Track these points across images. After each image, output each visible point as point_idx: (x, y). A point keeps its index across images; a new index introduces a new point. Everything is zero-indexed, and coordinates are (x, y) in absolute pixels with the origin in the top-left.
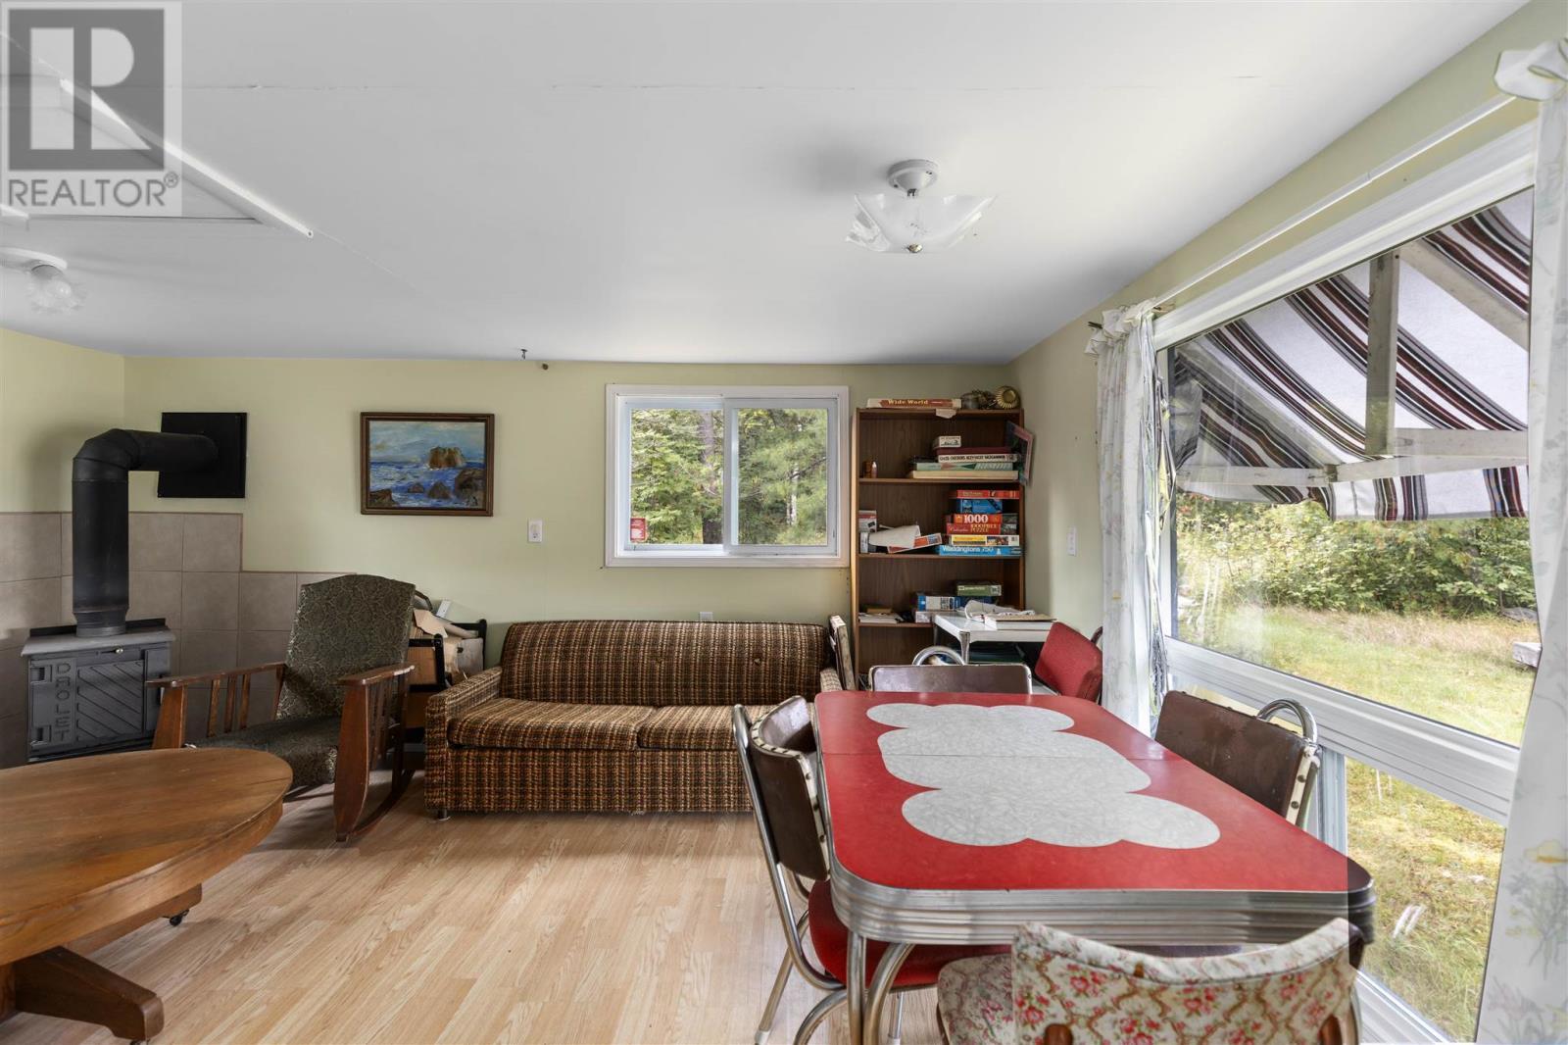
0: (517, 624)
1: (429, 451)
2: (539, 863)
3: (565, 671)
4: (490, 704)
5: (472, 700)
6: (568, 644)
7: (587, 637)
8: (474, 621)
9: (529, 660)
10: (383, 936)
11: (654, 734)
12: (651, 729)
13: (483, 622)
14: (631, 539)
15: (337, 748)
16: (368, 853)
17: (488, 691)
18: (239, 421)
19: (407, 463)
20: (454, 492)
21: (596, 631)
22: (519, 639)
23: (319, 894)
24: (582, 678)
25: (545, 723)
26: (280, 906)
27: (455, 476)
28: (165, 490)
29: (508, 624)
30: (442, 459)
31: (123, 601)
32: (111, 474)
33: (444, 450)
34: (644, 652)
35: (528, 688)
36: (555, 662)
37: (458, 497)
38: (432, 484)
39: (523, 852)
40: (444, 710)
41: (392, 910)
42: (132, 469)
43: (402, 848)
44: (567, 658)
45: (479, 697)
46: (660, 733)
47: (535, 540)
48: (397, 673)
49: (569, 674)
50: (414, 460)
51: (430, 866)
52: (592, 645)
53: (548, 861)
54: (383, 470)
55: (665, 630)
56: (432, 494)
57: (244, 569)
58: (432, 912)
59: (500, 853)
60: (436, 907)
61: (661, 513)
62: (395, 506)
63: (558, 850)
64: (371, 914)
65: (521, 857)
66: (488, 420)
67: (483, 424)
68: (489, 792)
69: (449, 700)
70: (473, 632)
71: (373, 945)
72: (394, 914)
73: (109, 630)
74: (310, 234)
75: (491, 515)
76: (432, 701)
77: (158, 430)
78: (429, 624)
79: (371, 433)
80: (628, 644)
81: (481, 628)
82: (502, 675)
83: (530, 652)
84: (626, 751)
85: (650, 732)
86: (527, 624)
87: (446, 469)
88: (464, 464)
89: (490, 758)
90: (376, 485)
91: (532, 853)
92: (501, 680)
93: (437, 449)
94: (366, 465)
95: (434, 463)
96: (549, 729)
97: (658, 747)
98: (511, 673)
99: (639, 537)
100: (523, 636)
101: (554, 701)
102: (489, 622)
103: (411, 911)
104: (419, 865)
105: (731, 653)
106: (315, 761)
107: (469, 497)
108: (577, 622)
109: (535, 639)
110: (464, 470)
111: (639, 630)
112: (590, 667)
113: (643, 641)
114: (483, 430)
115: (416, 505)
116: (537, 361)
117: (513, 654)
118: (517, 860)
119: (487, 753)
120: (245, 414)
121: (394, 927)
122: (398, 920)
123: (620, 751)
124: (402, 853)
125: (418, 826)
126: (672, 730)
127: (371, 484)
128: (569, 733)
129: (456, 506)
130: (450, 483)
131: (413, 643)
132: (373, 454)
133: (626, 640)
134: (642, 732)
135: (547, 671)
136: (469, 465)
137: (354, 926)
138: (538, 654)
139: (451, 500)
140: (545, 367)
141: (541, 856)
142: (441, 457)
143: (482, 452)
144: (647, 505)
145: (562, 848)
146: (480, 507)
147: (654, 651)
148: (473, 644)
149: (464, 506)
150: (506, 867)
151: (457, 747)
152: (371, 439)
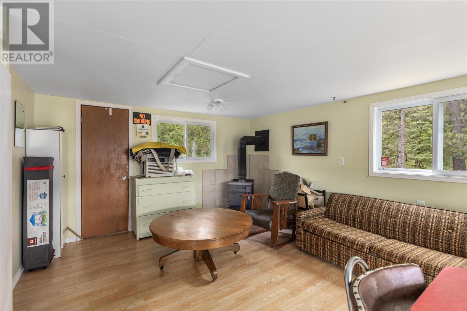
0: (333, 193)
1: (309, 136)
2: (323, 281)
3: (348, 213)
4: (319, 219)
5: (313, 216)
6: (350, 203)
7: (358, 202)
8: (322, 190)
9: (335, 207)
10: (269, 281)
11: (377, 250)
12: (376, 247)
13: (324, 191)
14: (382, 165)
15: (272, 221)
16: (278, 254)
17: (320, 214)
18: (267, 132)
19: (303, 140)
20: (316, 148)
21: (362, 201)
22: (333, 199)
23: (262, 260)
24: (354, 218)
25: (332, 231)
26: (254, 259)
27: (316, 143)
28: (256, 150)
29: (331, 193)
30: (312, 138)
31: (245, 175)
32: (243, 146)
33: (313, 135)
34: (383, 214)
35: (335, 216)
36: (345, 210)
37: (317, 149)
38: (310, 146)
39: (320, 274)
40: (301, 217)
41: (275, 274)
42: (247, 145)
43: (287, 256)
44: (349, 209)
45: (316, 216)
46: (379, 251)
47: (341, 164)
48: (290, 203)
49: (350, 215)
50: (305, 139)
51: (291, 265)
52: (360, 206)
53: (326, 282)
54: (297, 142)
55: (394, 206)
56: (310, 149)
57: (269, 169)
58: (284, 281)
59: (313, 272)
60: (286, 280)
61: (424, 155)
62: (300, 153)
63: (332, 280)
64: (270, 273)
65: (318, 276)
66: (326, 124)
67: (324, 125)
68: (314, 249)
69: (303, 214)
70: (322, 194)
71: (265, 282)
72: (275, 276)
73: (243, 181)
74: (249, 77)
75: (327, 155)
76: (298, 213)
77: (254, 135)
78: (305, 189)
79: (294, 132)
80: (375, 208)
81: (324, 193)
82: (326, 210)
83: (336, 204)
84: (364, 253)
85: (375, 248)
86: (337, 194)
87: (314, 141)
88: (319, 139)
89: (314, 237)
90: (296, 147)
91: (322, 277)
92: (326, 211)
93: (311, 135)
94: (293, 141)
95: (310, 139)
96: (333, 234)
97: (378, 256)
98: (329, 210)
99: (386, 165)
100: (335, 198)
101: (344, 223)
102: (326, 191)
103: (279, 277)
104: (289, 264)
105: (433, 224)
106: (267, 223)
107: (320, 150)
108: (355, 196)
109: (338, 199)
110: (319, 141)
111: (381, 204)
112: (358, 214)
113: (383, 208)
114: (324, 127)
115: (305, 152)
116: (342, 100)
117: (331, 204)
118: (317, 276)
119: (313, 235)
120: (269, 130)
121: (272, 280)
122: (275, 278)
123: (361, 252)
124: (286, 258)
125: (295, 251)
126: (386, 251)
127: (295, 147)
128: (340, 238)
129: (316, 153)
130: (315, 145)
131: (299, 194)
132: (295, 138)
133: (375, 207)
134: (371, 248)
135: (342, 212)
136: (320, 139)
137: (265, 274)
138: (339, 205)
139: (315, 151)
140: (345, 102)
141: (325, 279)
142: (312, 137)
143: (324, 135)
144: (418, 152)
145: (333, 280)
146: (323, 153)
147: (388, 214)
148: (321, 198)
149: (319, 153)
150: (312, 277)
151: (305, 231)
152: (294, 133)
